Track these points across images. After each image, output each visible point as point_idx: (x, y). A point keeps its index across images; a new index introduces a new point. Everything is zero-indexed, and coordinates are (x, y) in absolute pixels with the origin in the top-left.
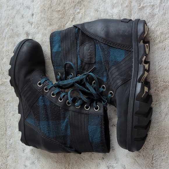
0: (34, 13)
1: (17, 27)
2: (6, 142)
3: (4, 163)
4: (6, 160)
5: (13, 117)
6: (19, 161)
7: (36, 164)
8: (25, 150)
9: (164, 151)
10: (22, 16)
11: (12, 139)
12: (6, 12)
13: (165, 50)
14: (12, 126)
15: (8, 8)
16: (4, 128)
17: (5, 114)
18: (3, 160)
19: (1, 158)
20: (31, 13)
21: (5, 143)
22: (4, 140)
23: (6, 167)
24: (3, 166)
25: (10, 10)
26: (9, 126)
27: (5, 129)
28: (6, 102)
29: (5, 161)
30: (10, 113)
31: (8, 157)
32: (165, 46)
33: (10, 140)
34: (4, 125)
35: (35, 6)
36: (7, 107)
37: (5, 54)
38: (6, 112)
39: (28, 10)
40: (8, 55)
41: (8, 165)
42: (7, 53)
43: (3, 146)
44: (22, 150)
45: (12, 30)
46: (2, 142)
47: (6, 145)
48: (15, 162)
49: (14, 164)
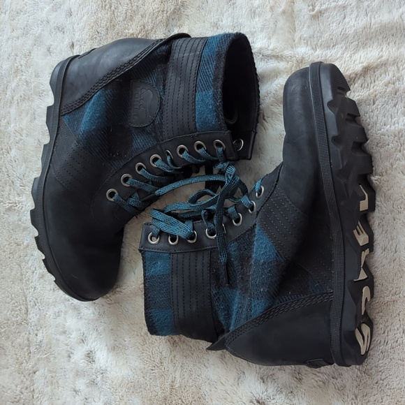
0: (74, 41)
1: (37, 76)
2: (28, 340)
3: (27, 388)
4: (32, 380)
5: (42, 280)
6: (60, 382)
7: (99, 384)
8: (71, 355)
9: (384, 333)
10: (49, 50)
11: (41, 331)
12: (10, 42)
14: (39, 301)
15: (15, 34)
16: (22, 307)
17: (22, 275)
18: (25, 380)
19: (20, 377)
20: (67, 41)
21: (26, 342)
22: (23, 334)
23: (31, 396)
24: (25, 394)
25: (18, 38)
26: (32, 303)
27: (23, 311)
28: (22, 247)
29: (28, 383)
30: (33, 273)
31: (35, 373)
33: (37, 335)
34: (21, 302)
35: (76, 26)
36: (27, 258)
37: (12, 139)
38: (24, 270)
39: (60, 35)
40: (21, 140)
41: (36, 391)
42: (19, 137)
43: (23, 349)
44: (66, 355)
45: (27, 82)
46: (19, 340)
47: (29, 346)
48: (52, 384)
49: (49, 388)
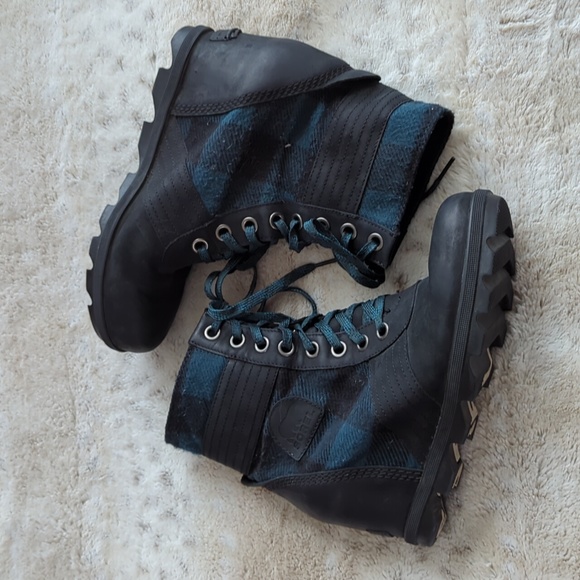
0: (157, 51)
1: (102, 97)
2: (76, 456)
3: (72, 523)
4: (79, 513)
5: (95, 377)
6: (120, 514)
7: (180, 515)
8: (141, 478)
9: (572, 447)
10: (120, 62)
11: (95, 446)
12: (61, 51)
13: (567, 152)
14: (92, 404)
15: (69, 39)
16: (68, 412)
17: (67, 369)
18: (69, 512)
19: (62, 509)
20: (145, 52)
21: (73, 459)
22: (69, 449)
23: (78, 534)
24: (69, 531)
25: (74, 45)
26: (83, 407)
27: (70, 417)
28: (67, 331)
29: (74, 515)
30: (83, 366)
31: (83, 502)
32: (570, 142)
33: (88, 450)
34: (66, 406)
35: (159, 32)
36: (74, 346)
37: (62, 181)
38: (70, 363)
39: (136, 43)
40: (75, 183)
41: (85, 527)
42: (72, 179)
43: (67, 470)
44: (132, 476)
45: (85, 104)
46: (61, 458)
47: (76, 466)
48: (109, 516)
49: (104, 523)
